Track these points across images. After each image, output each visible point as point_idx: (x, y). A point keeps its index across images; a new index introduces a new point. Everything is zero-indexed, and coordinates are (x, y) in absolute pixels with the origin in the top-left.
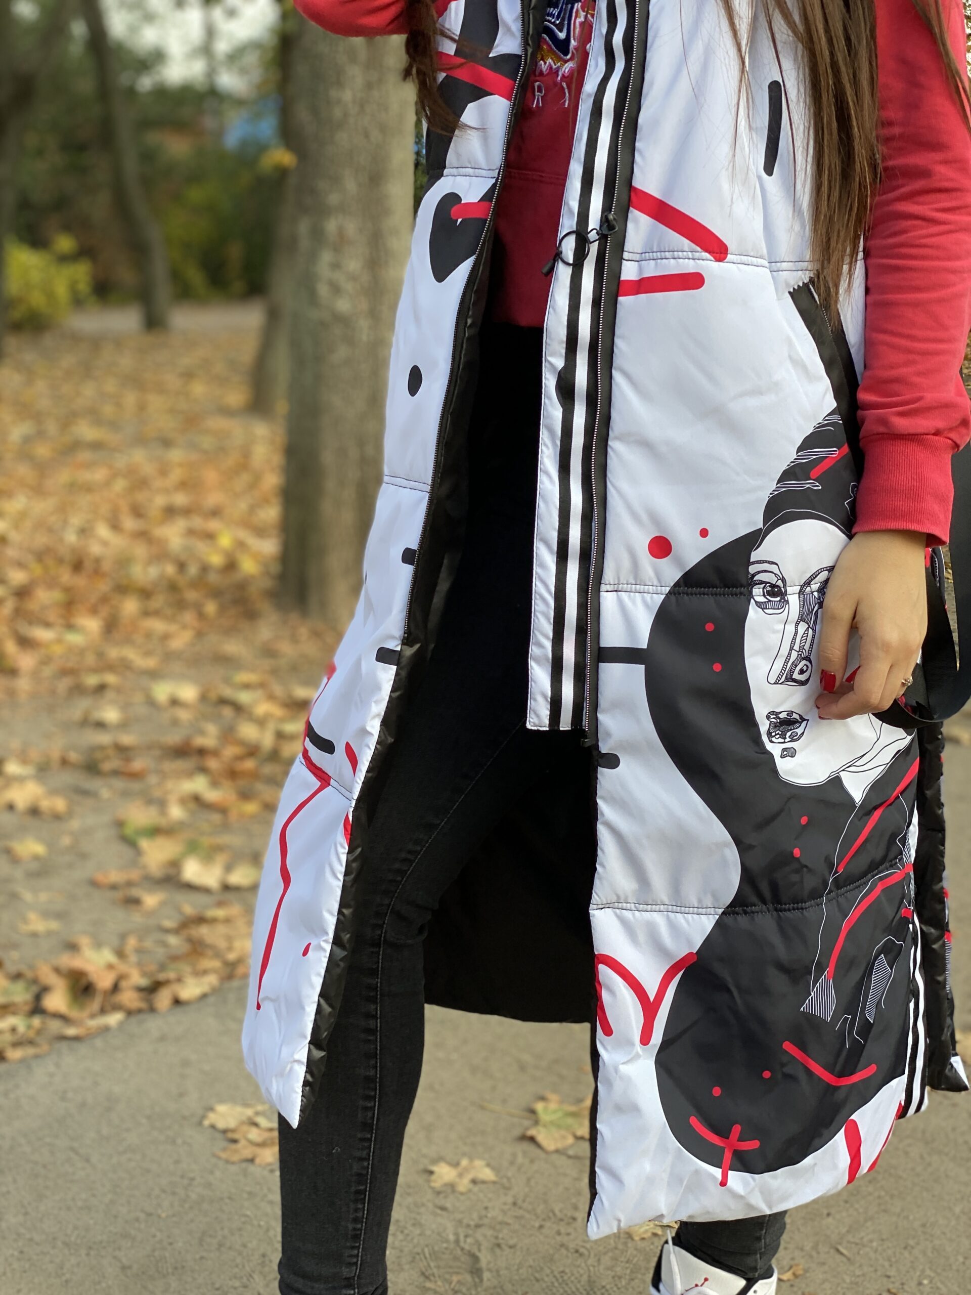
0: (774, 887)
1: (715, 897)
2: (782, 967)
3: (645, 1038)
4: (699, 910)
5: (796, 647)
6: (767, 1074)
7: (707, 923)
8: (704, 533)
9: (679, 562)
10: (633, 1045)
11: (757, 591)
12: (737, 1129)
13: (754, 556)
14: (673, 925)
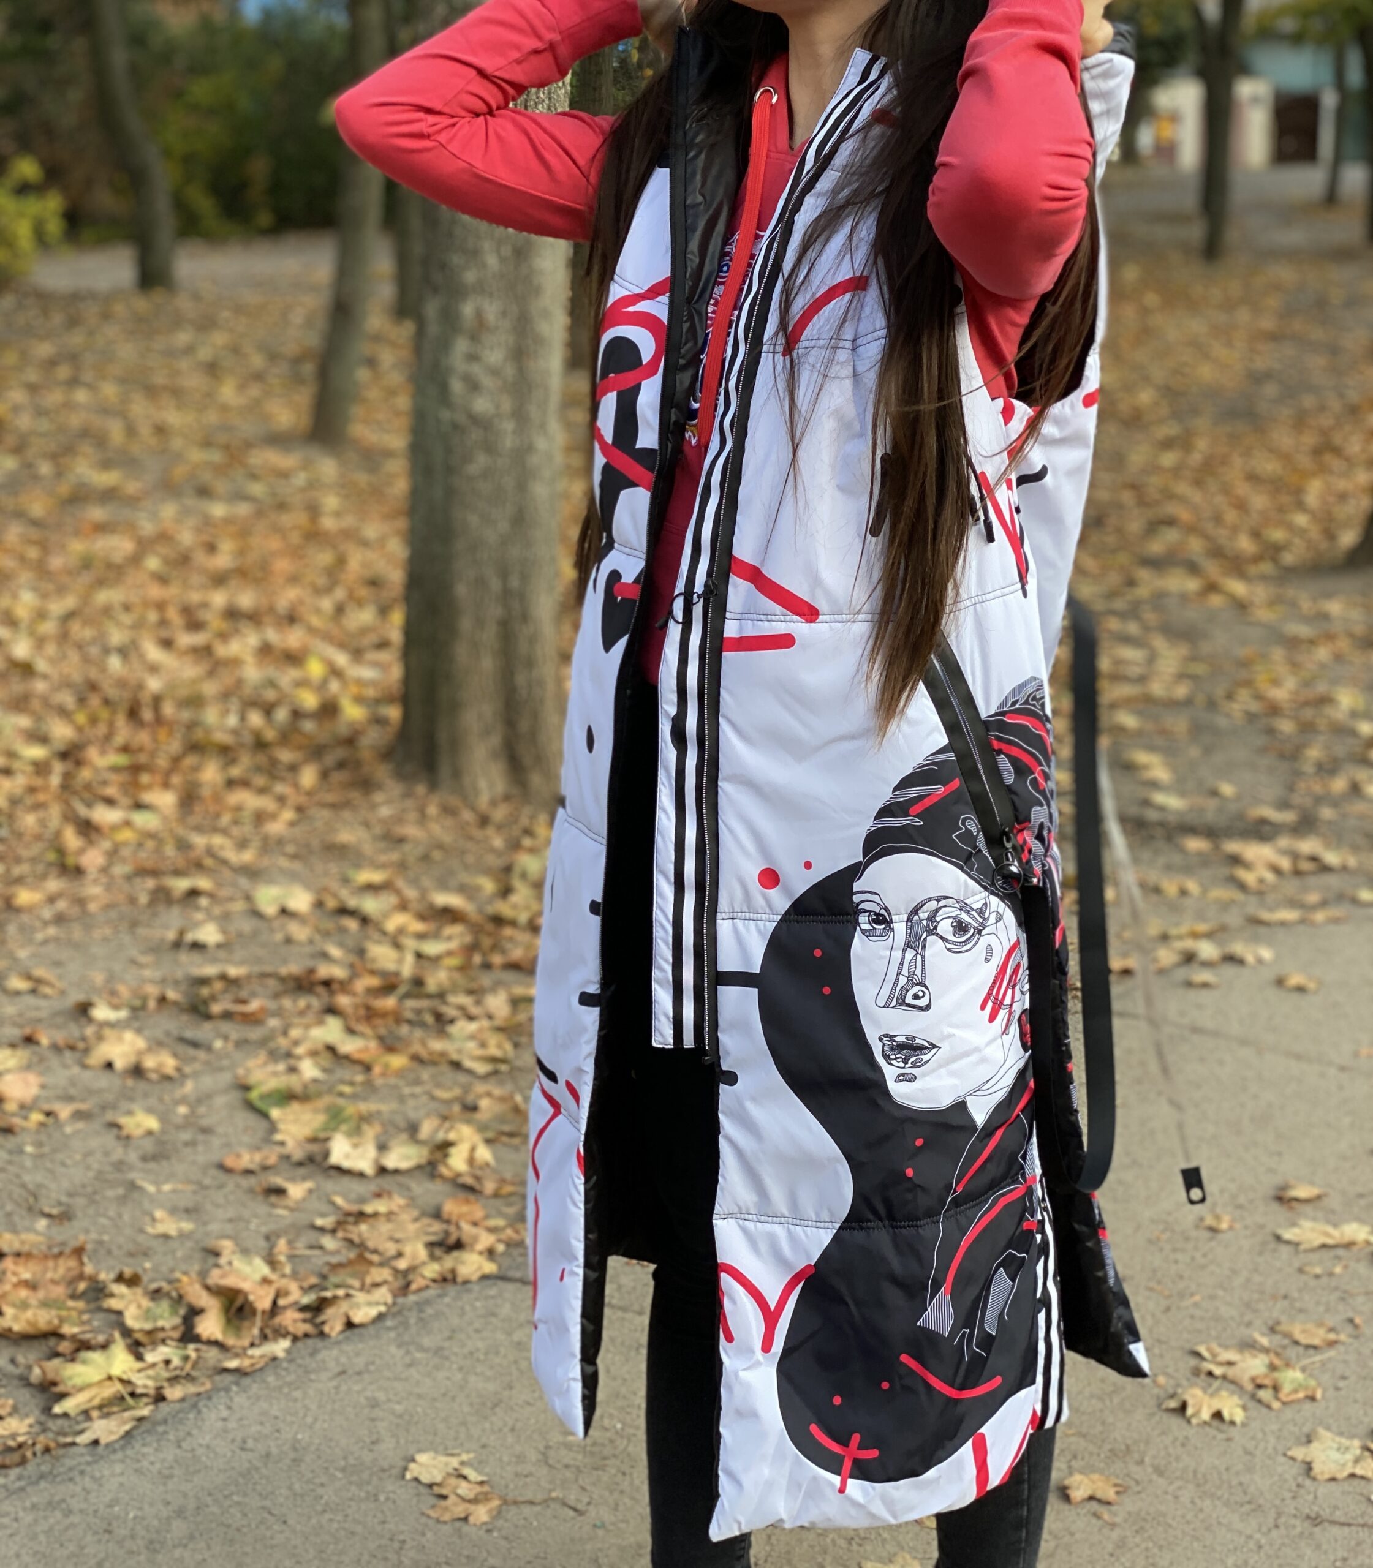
0: (888, 1203)
1: (832, 1213)
2: (896, 1282)
3: (766, 1347)
4: (817, 1223)
5: (905, 972)
6: (885, 1385)
7: (826, 1237)
8: (808, 865)
9: (787, 891)
10: (753, 1352)
11: (863, 919)
12: (856, 1438)
13: (857, 886)
14: (791, 1236)
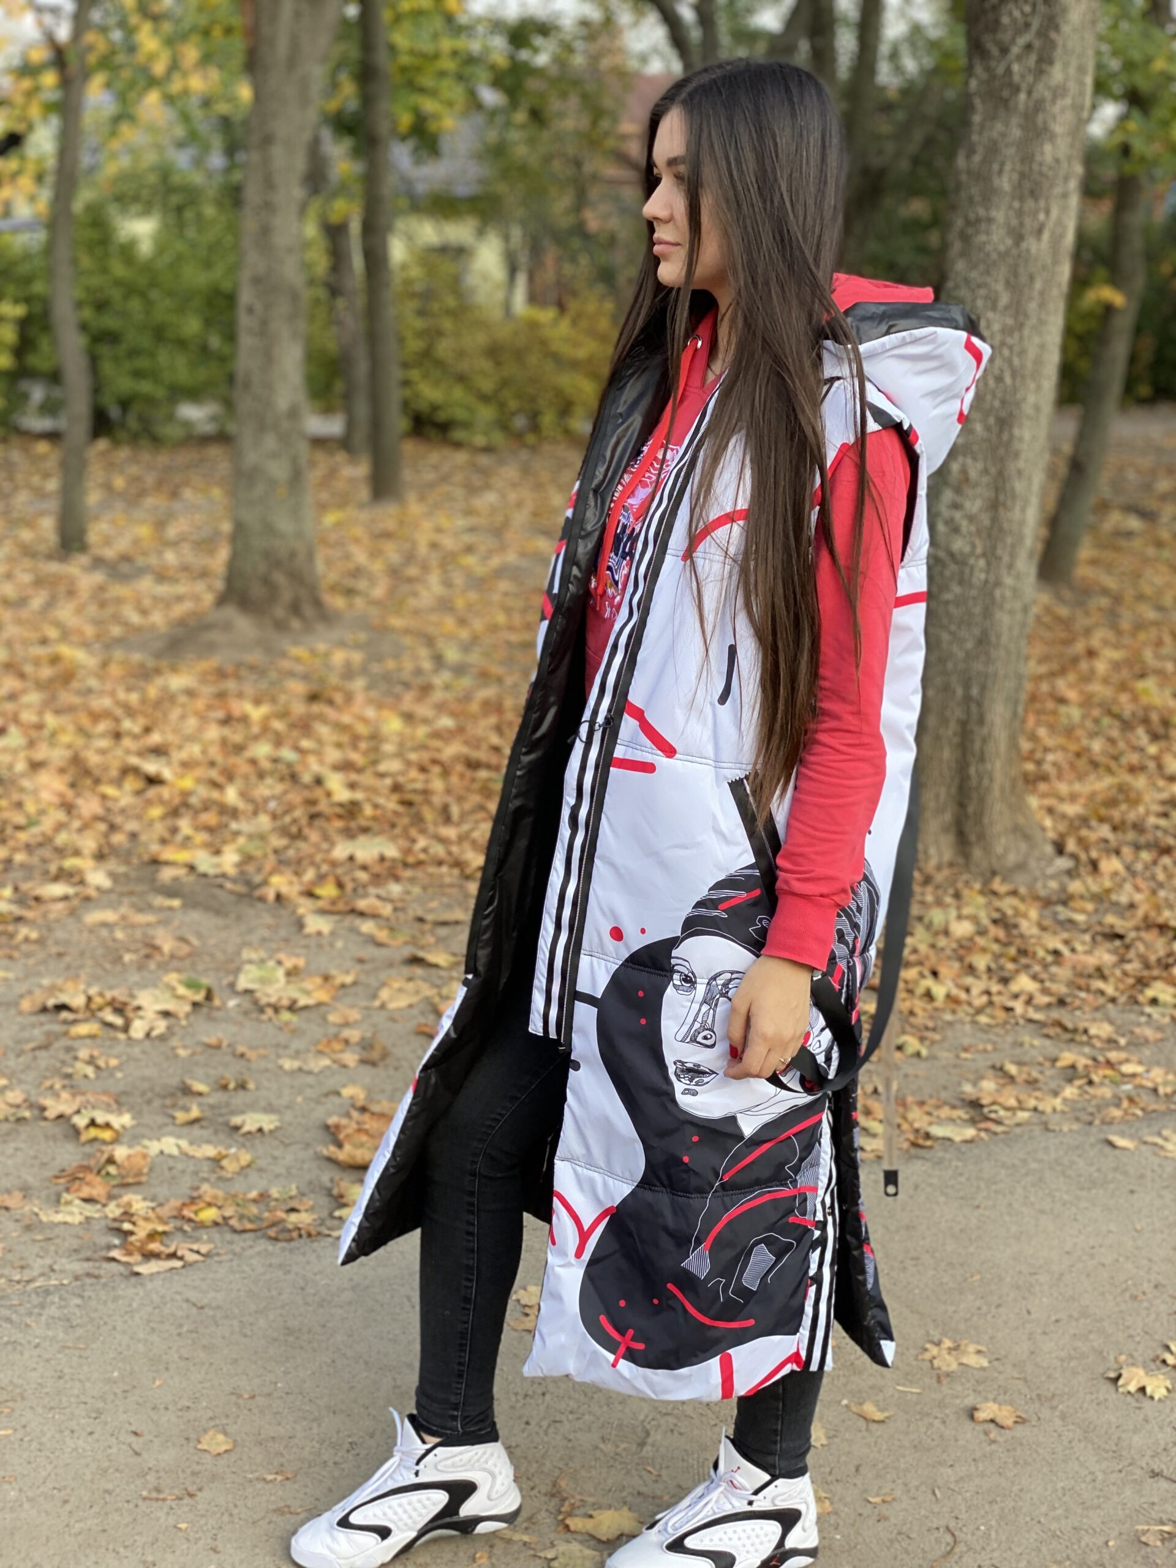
0: (669, 1177)
1: (632, 1175)
2: (670, 1234)
3: (579, 1254)
4: (622, 1179)
5: (699, 1019)
6: (656, 1301)
7: (626, 1189)
8: (643, 931)
9: (627, 947)
10: (566, 1255)
11: (676, 976)
12: (631, 1332)
13: (674, 953)
14: (605, 1184)
